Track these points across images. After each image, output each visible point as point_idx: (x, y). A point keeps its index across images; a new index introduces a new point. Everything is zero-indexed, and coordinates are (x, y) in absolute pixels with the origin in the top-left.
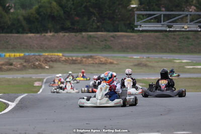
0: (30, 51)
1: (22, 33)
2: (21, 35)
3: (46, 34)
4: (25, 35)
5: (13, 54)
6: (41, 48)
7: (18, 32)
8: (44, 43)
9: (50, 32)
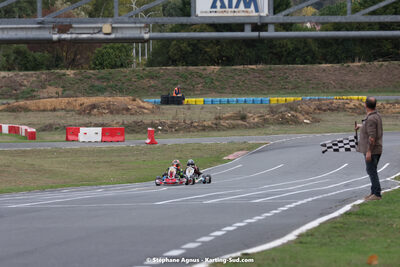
0: (324, 92)
1: (311, 63)
2: (309, 66)
3: (351, 64)
4: (317, 66)
5: (292, 99)
6: (342, 88)
7: (305, 62)
8: (347, 78)
9: (359, 61)
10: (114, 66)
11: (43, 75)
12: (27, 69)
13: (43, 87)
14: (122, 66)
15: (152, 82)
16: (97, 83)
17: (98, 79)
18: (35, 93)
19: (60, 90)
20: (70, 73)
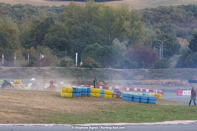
10: (163, 68)
11: (136, 71)
12: (129, 68)
13: (136, 75)
14: (166, 68)
15: (179, 74)
16: (157, 74)
17: (157, 73)
18: (133, 78)
19: (143, 77)
20: (147, 70)
